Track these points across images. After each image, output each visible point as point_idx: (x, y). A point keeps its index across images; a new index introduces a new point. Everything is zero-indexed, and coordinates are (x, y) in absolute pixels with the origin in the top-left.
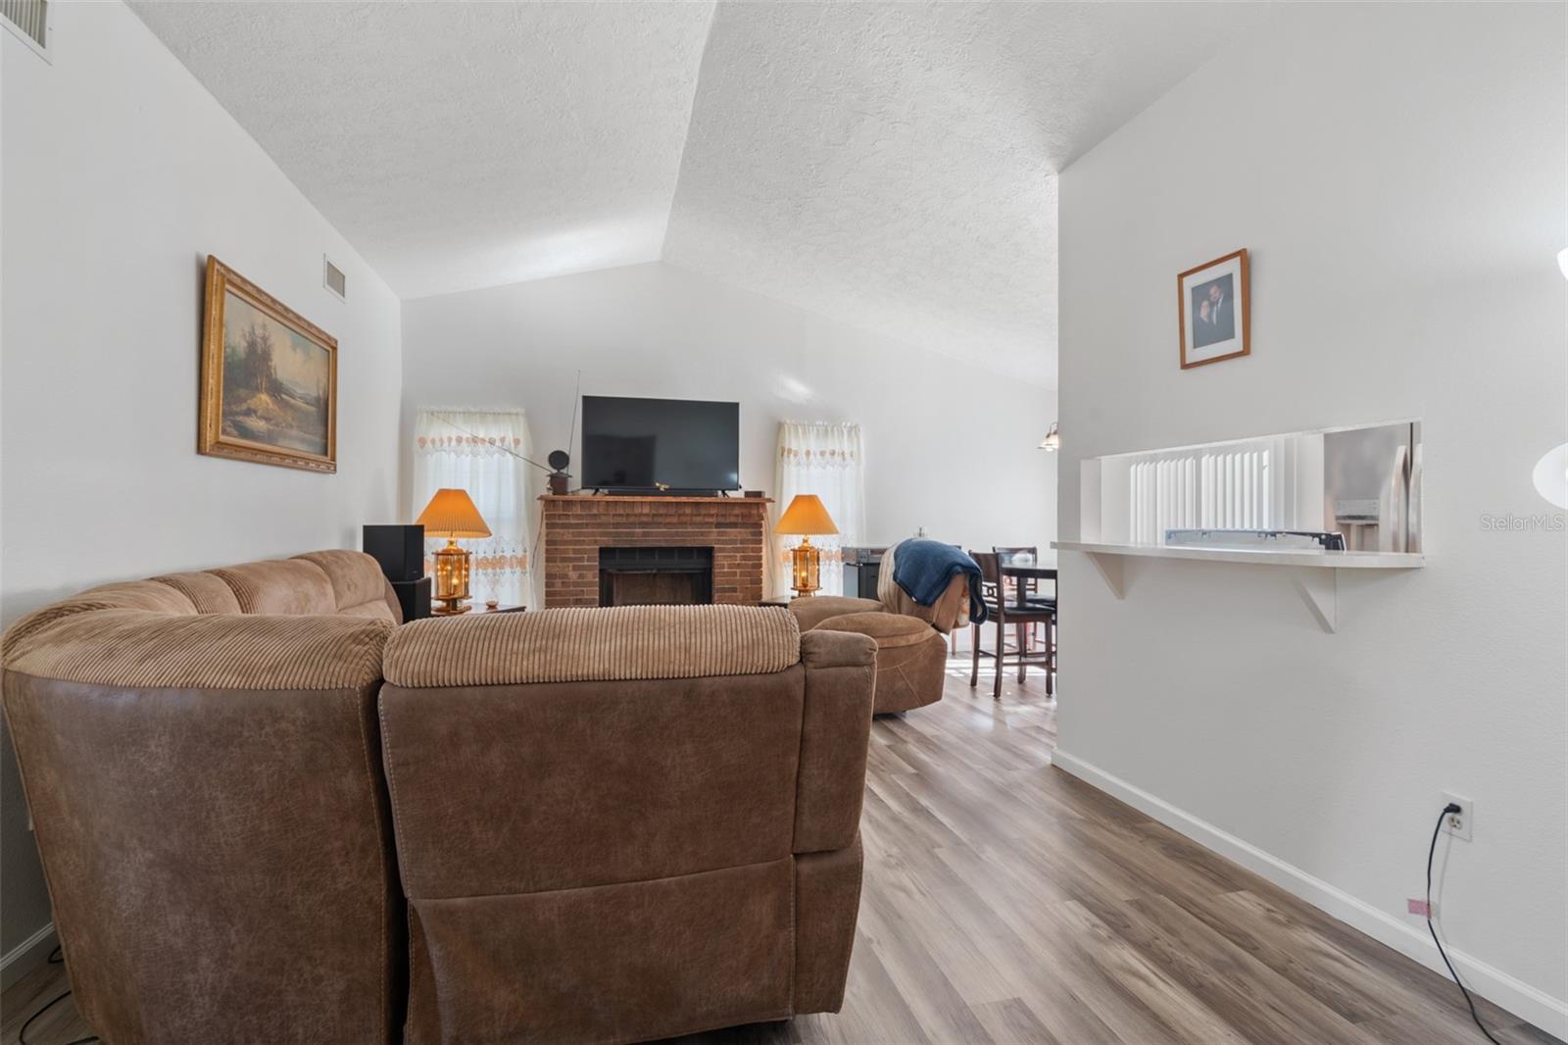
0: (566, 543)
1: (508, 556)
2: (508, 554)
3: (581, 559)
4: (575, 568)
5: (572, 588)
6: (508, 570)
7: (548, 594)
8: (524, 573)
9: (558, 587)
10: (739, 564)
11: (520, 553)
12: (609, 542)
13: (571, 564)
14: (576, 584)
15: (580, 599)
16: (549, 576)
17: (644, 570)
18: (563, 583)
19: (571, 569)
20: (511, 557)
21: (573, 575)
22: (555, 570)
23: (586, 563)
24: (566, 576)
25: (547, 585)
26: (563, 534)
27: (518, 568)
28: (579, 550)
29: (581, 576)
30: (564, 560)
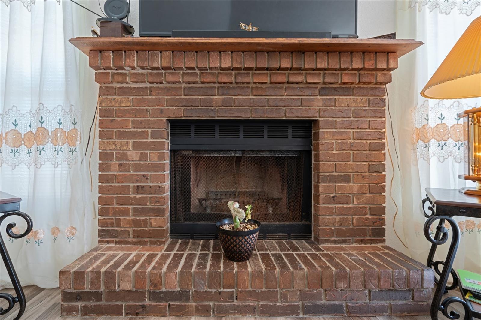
0: (124, 113)
1: (51, 129)
2: (51, 126)
3: (144, 135)
4: (136, 146)
5: (132, 172)
6: (49, 146)
7: (102, 179)
8: (73, 151)
9: (115, 171)
10: (352, 144)
11: (68, 127)
12: (181, 114)
13: (131, 141)
14: (137, 167)
15: (143, 187)
16: (103, 156)
17: (225, 151)
18: (120, 165)
19: (131, 147)
20: (56, 131)
21: (133, 155)
22: (110, 149)
23: (150, 140)
24: (124, 156)
25: (101, 167)
26: (121, 102)
27: (66, 145)
28: (141, 122)
29: (143, 157)
30: (122, 135)
